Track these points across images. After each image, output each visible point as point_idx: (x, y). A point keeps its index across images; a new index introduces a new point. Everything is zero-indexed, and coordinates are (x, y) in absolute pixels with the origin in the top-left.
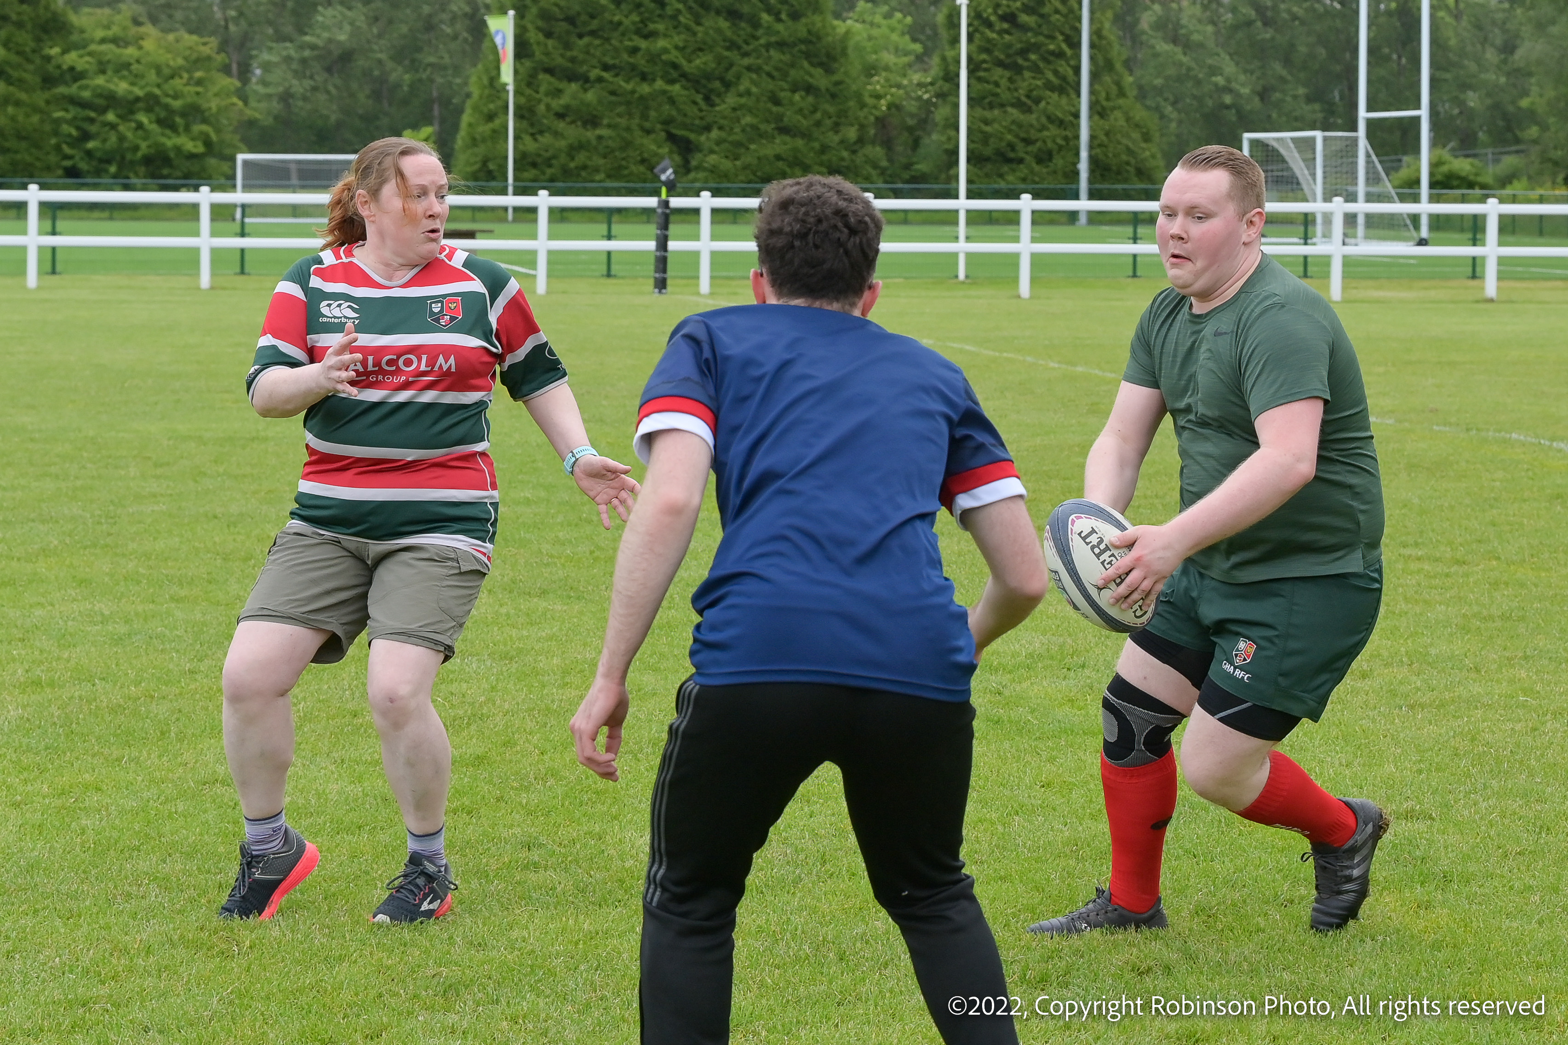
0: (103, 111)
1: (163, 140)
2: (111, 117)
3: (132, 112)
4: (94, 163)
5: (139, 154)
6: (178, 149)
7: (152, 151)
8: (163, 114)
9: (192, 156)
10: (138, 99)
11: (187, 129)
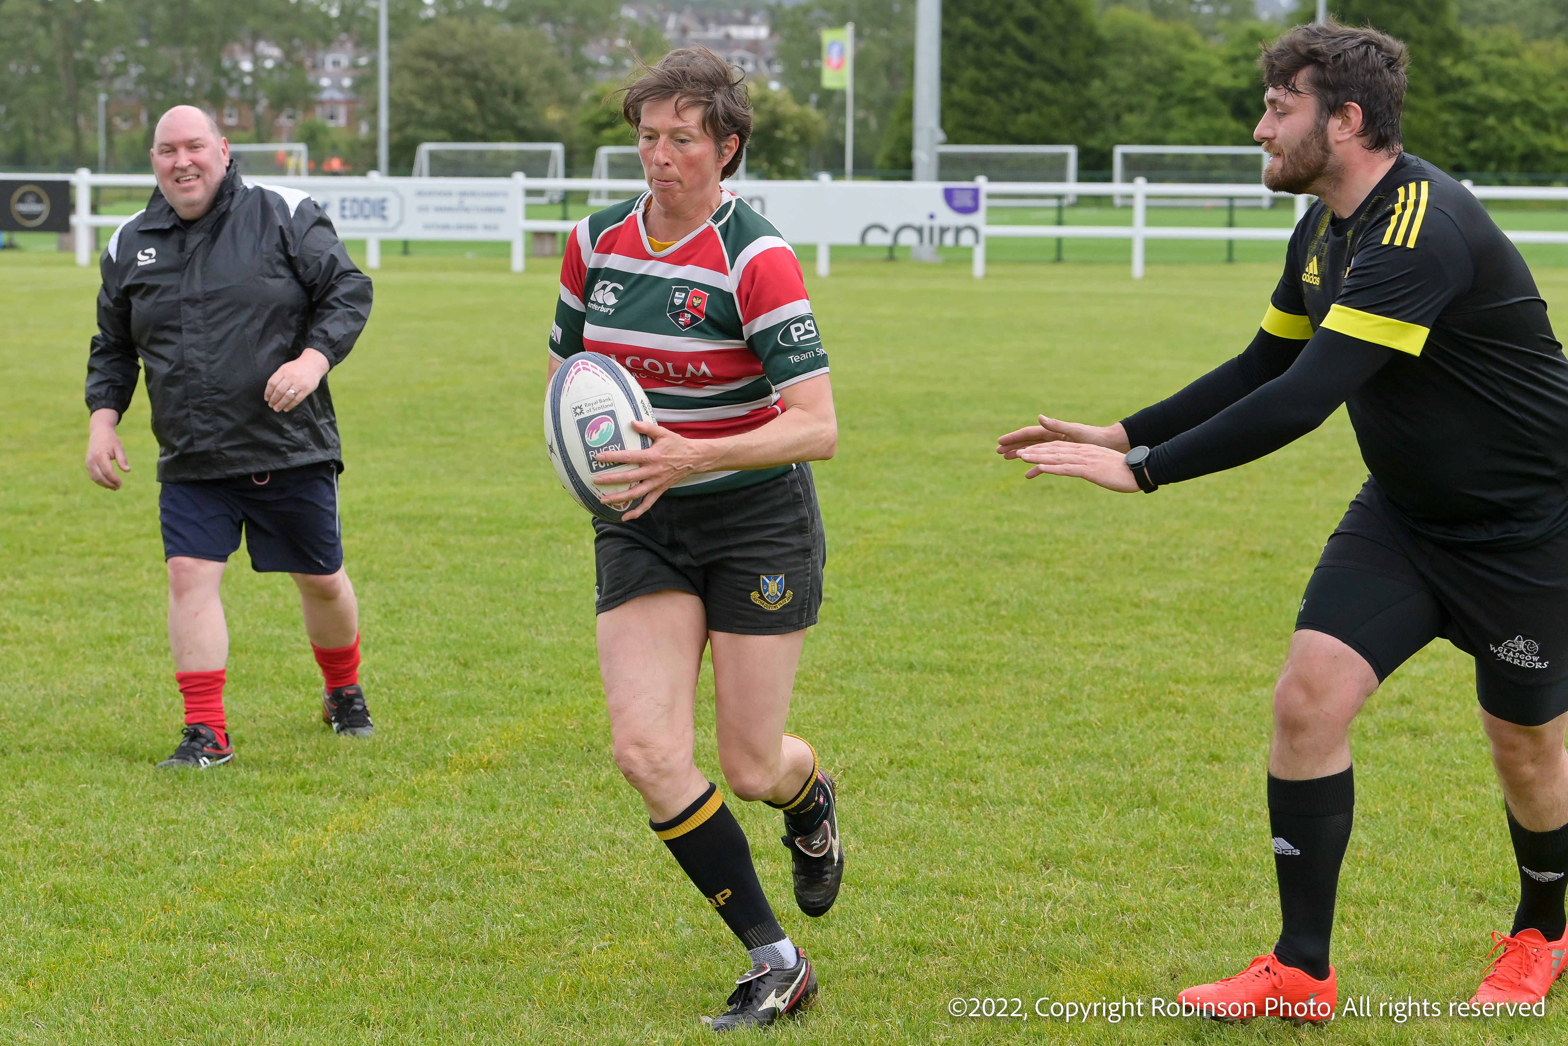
0: (1486, 116)
1: (1535, 139)
2: (1491, 121)
3: (1511, 116)
4: (1477, 161)
5: (1516, 153)
7: (1527, 150)
8: (1538, 117)
10: (1516, 104)
11: (1559, 130)
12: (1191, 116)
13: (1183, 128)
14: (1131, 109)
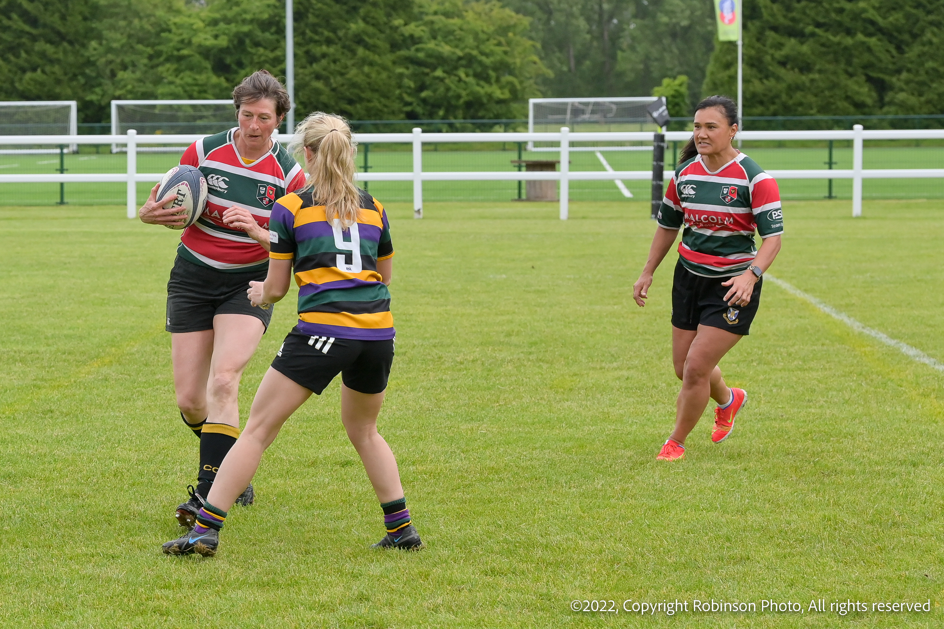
0: (434, 69)
1: (478, 89)
2: (439, 73)
3: (456, 68)
4: (428, 108)
5: (462, 101)
6: (490, 96)
7: (471, 98)
8: (479, 69)
9: (500, 102)
10: (460, 58)
11: (498, 80)
12: (177, 72)
13: (171, 83)
14: (125, 67)
